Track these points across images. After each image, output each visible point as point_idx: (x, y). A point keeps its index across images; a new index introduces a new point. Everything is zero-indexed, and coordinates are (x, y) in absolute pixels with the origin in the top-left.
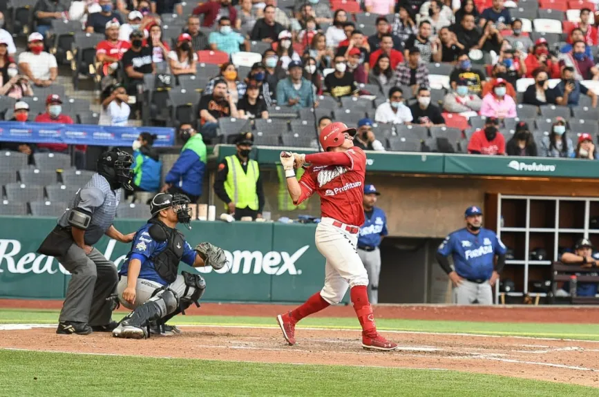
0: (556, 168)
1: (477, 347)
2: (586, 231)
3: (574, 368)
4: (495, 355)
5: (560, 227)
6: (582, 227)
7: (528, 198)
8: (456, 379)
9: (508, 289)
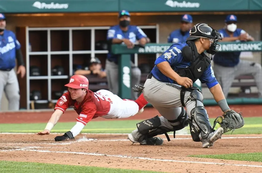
0: (69, 6)
1: (18, 142)
2: (93, 52)
3: (92, 154)
4: (33, 148)
5: (74, 50)
6: (89, 49)
7: (49, 29)
8: (5, 167)
9: (36, 98)
